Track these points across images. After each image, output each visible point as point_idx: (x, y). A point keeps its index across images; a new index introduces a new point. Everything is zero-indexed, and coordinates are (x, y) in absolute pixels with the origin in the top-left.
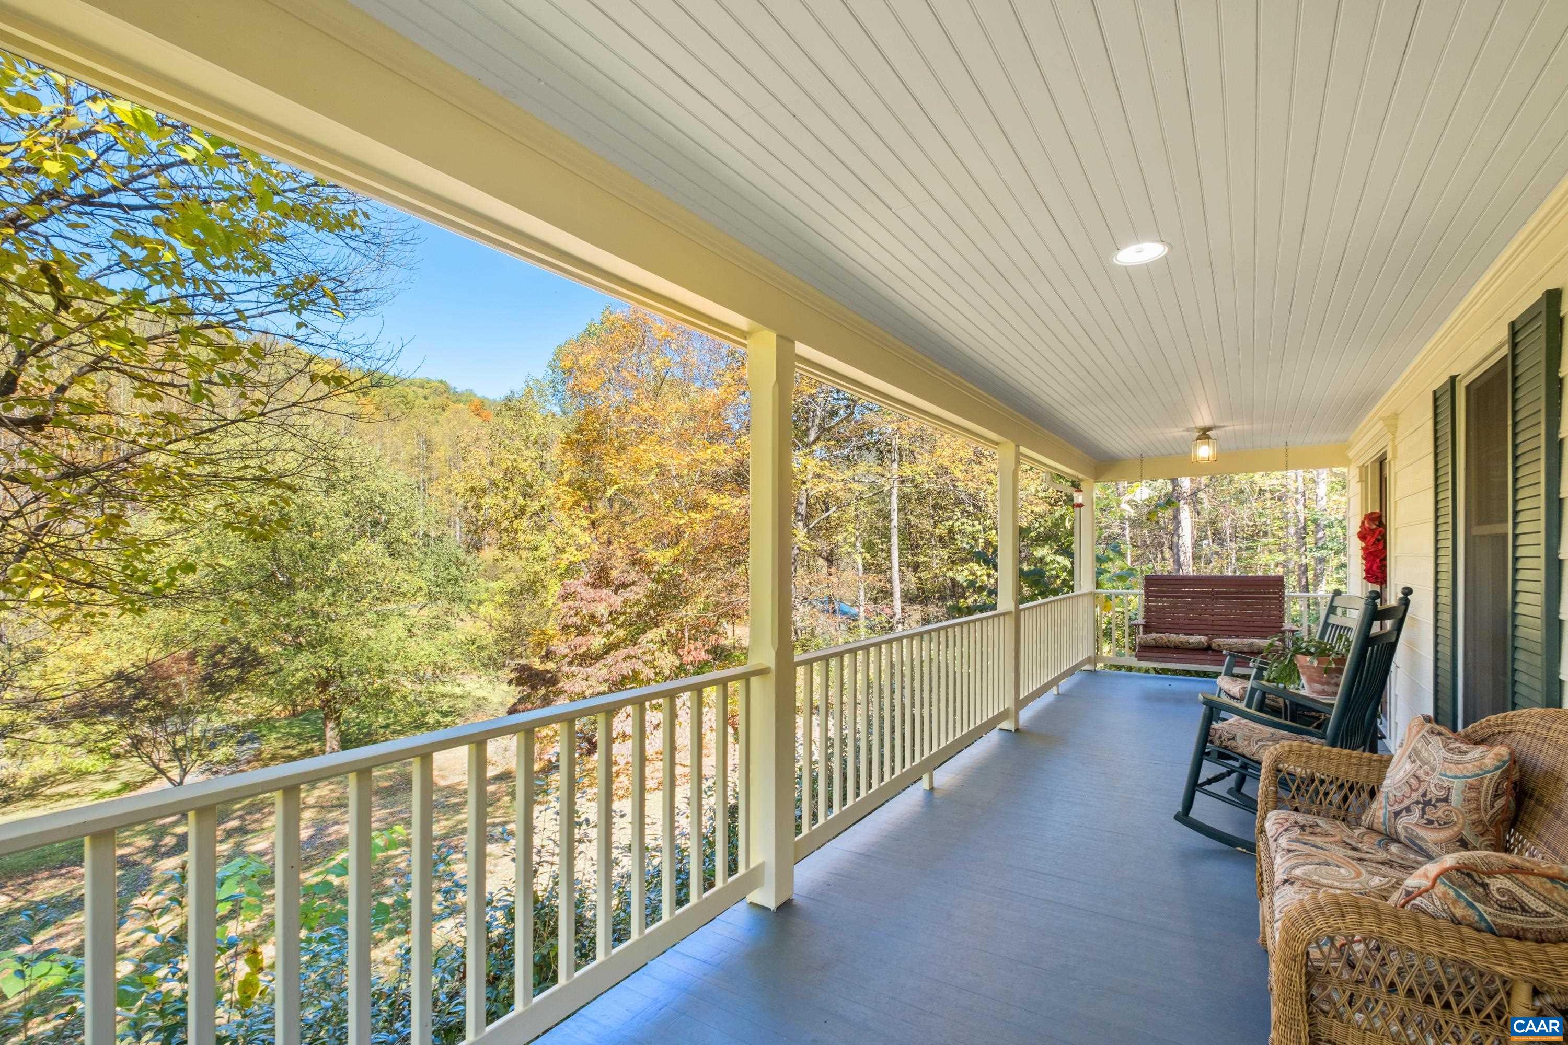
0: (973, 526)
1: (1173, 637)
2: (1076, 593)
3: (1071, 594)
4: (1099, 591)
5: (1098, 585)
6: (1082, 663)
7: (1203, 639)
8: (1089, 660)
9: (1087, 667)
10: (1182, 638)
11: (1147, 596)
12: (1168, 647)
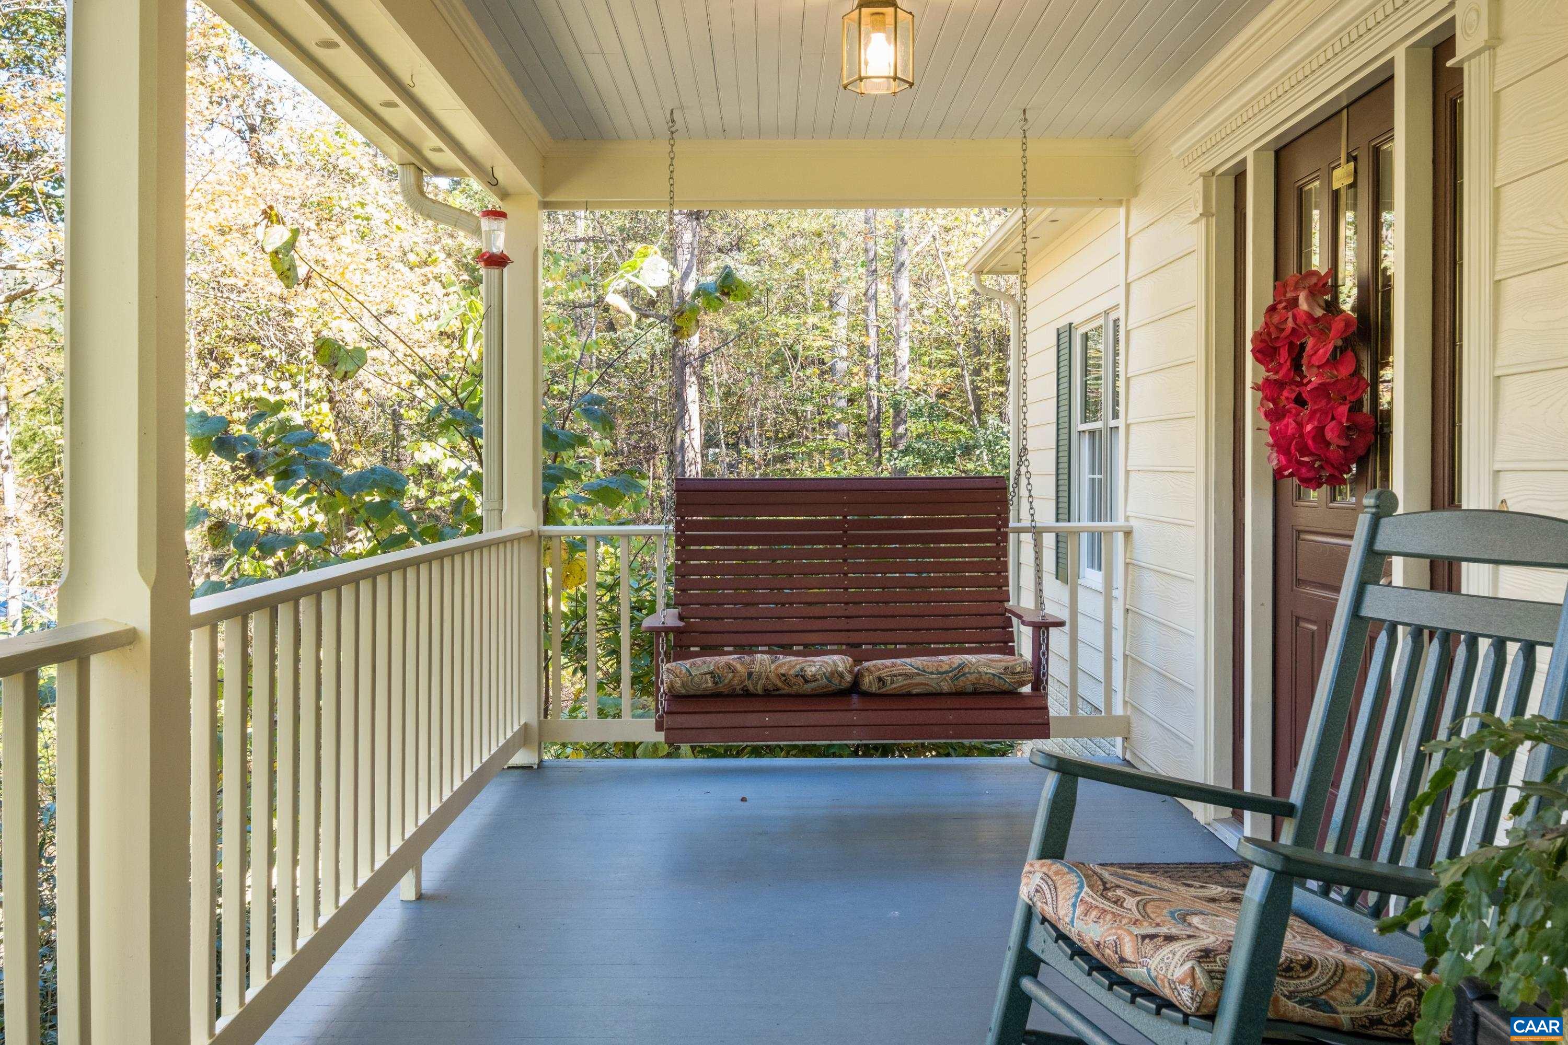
0: (278, 390)
1: (762, 661)
2: (487, 535)
3: (476, 538)
4: (551, 529)
5: (550, 514)
6: (508, 749)
7: (839, 662)
8: (524, 737)
9: (520, 758)
10: (789, 663)
11: (683, 541)
12: (747, 694)
